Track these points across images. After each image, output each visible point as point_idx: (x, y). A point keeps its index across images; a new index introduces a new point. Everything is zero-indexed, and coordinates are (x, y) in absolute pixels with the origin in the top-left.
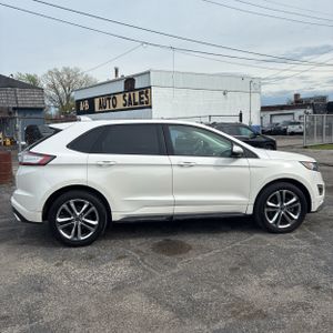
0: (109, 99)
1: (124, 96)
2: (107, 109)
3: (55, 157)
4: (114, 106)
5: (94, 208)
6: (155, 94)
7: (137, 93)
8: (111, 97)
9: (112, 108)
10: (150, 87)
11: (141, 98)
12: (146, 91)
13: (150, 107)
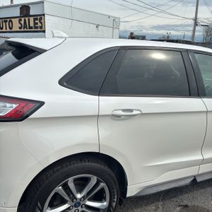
0: (6, 21)
1: (20, 20)
2: (4, 30)
3: (42, 104)
4: (11, 28)
5: (102, 184)
6: (49, 21)
7: (32, 19)
8: (8, 20)
9: (8, 30)
10: (44, 15)
11: (35, 24)
12: (40, 18)
13: (44, 31)
